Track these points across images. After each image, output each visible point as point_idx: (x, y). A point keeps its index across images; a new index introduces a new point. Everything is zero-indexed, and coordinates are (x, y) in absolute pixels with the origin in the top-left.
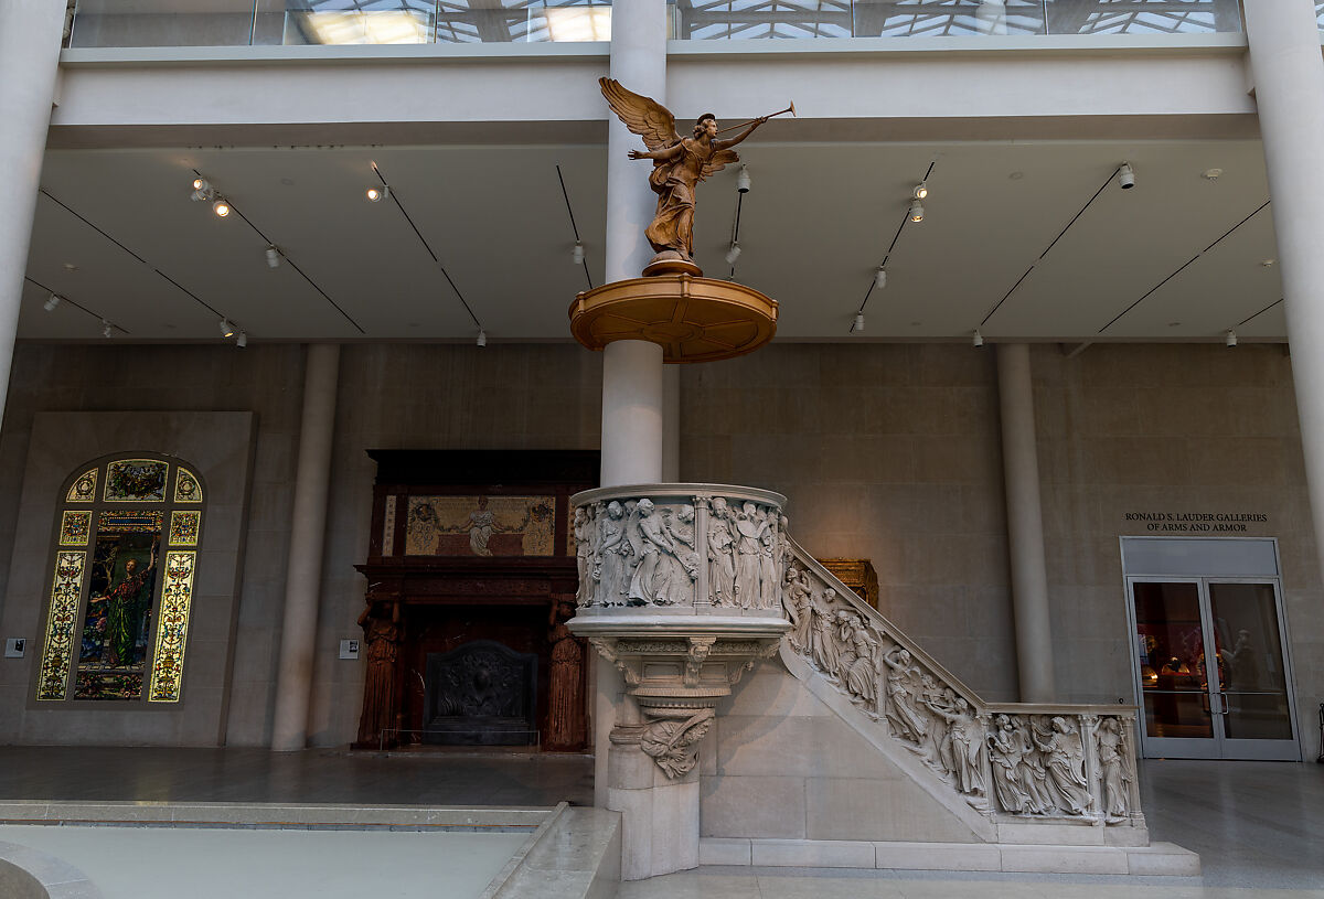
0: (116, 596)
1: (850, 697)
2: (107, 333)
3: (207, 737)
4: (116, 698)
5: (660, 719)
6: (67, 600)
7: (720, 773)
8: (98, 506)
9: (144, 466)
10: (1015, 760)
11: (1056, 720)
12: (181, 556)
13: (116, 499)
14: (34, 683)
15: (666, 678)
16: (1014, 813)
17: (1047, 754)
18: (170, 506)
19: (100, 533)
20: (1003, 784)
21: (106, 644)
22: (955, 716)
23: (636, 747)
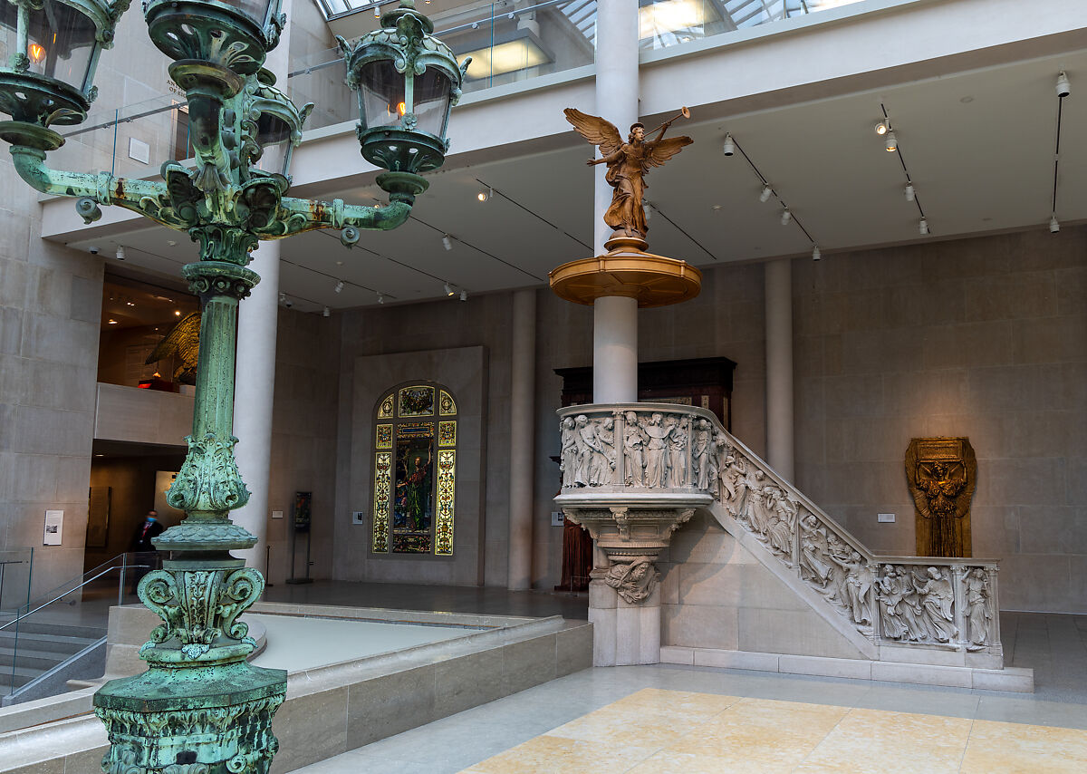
0: (411, 483)
1: (773, 551)
2: (381, 301)
3: (471, 579)
4: (416, 552)
5: (616, 563)
6: (384, 486)
7: (681, 603)
8: (395, 421)
9: (420, 390)
10: (896, 600)
11: (932, 570)
12: (447, 454)
13: (406, 415)
14: (372, 541)
15: (611, 535)
16: (896, 639)
17: (923, 596)
18: (437, 418)
19: (398, 439)
20: (886, 617)
21: (408, 516)
22: (849, 566)
23: (602, 581)
